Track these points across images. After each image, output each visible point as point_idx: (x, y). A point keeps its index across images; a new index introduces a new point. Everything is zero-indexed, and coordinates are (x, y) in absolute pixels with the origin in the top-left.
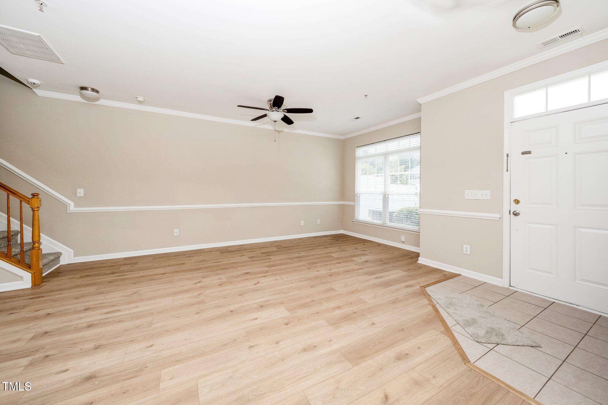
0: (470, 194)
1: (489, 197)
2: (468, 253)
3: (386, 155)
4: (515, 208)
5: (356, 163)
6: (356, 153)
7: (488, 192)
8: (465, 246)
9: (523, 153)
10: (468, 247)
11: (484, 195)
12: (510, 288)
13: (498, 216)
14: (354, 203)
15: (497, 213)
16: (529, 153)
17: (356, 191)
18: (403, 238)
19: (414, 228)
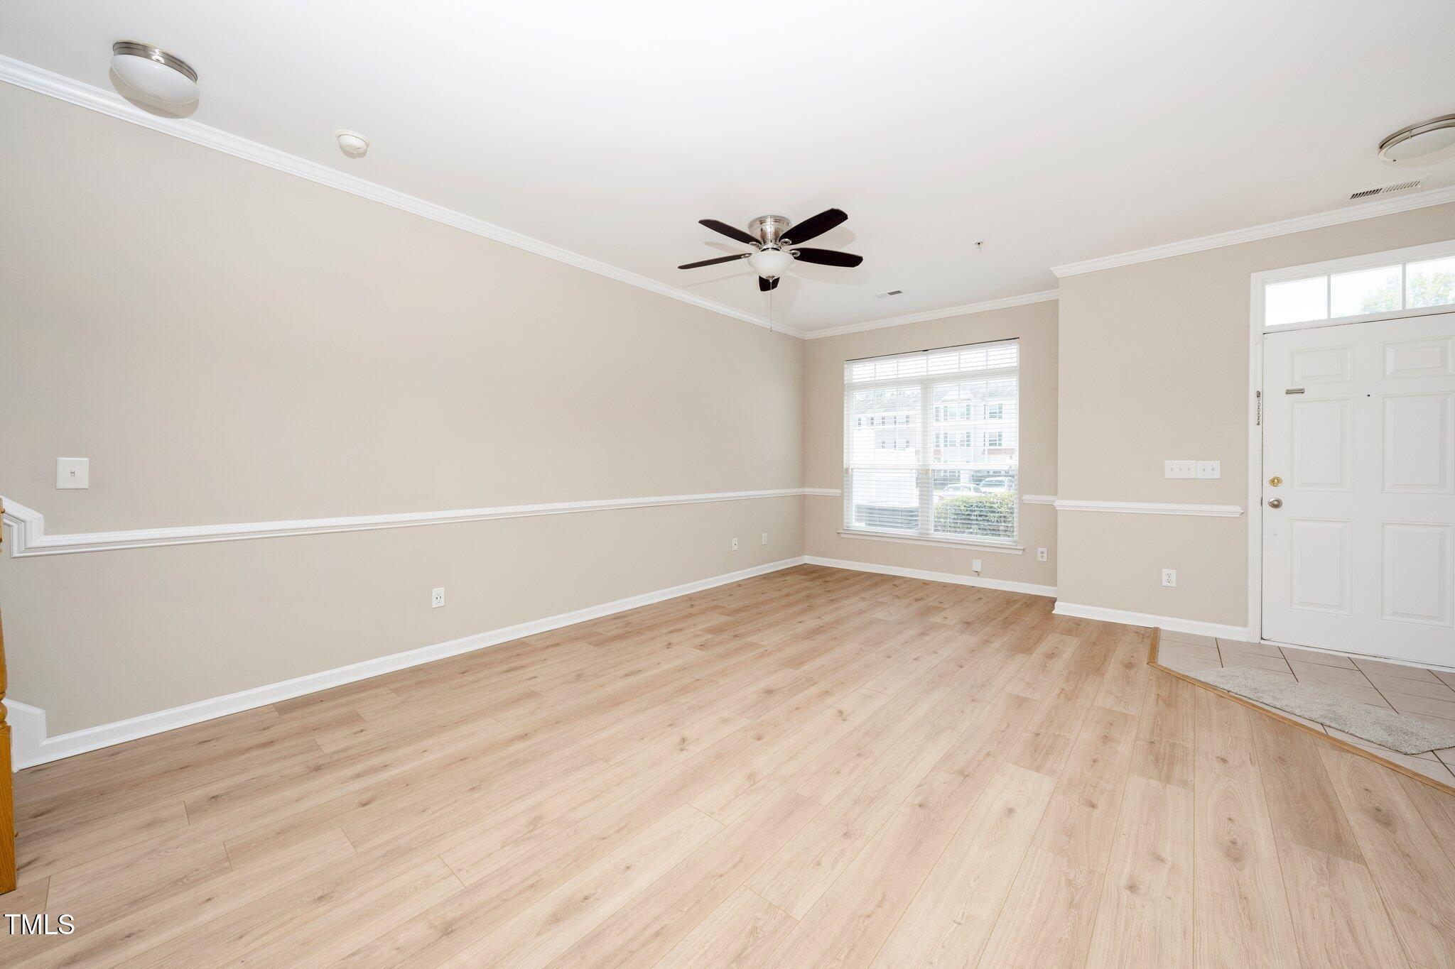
0: (1177, 469)
1: (1217, 475)
2: (1173, 584)
3: (927, 383)
4: (1272, 494)
5: (845, 397)
6: (846, 374)
7: (1217, 464)
8: (1165, 571)
9: (1288, 392)
10: (1173, 572)
11: (1210, 469)
12: (1263, 642)
13: (1238, 509)
14: (838, 491)
15: (1236, 505)
16: (1301, 391)
17: (845, 462)
18: (977, 565)
19: (1002, 540)
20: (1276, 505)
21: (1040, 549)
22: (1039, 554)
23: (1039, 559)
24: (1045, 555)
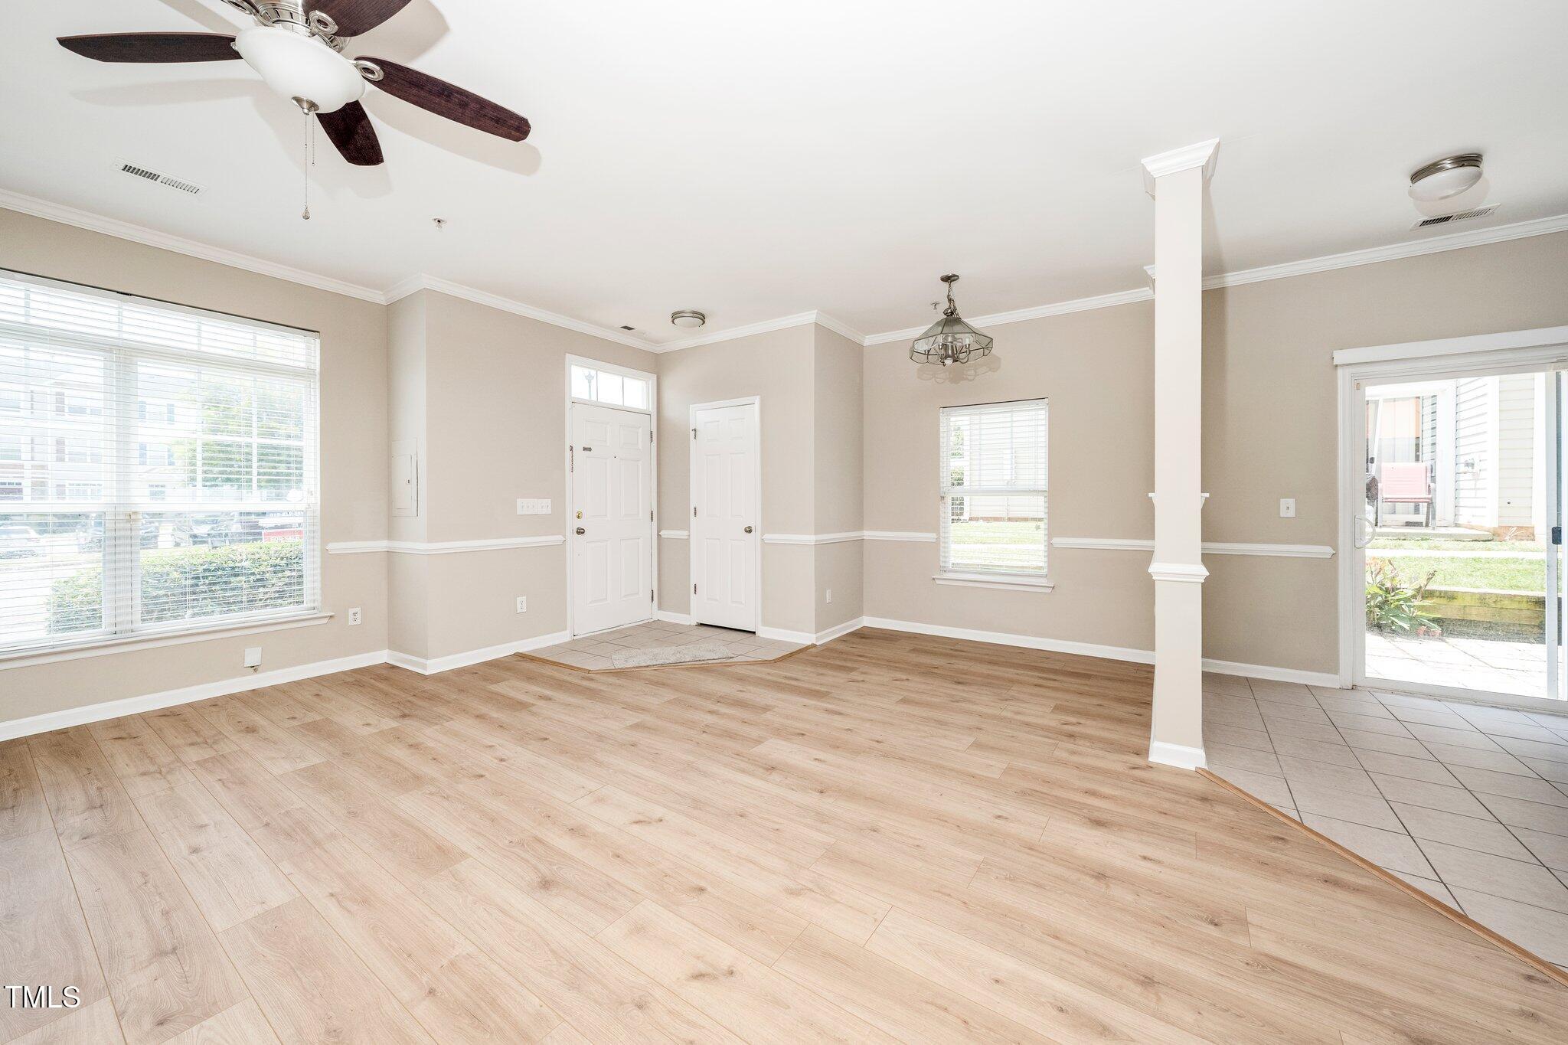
0: (525, 506)
1: (550, 511)
2: (525, 610)
4: (577, 524)
7: (549, 502)
8: (519, 600)
9: (584, 449)
10: (524, 599)
11: (542, 506)
13: (561, 538)
15: (560, 534)
16: (590, 449)
18: (253, 656)
19: (287, 611)
20: (580, 531)
21: (351, 611)
22: (351, 617)
23: (351, 622)
24: (359, 616)
